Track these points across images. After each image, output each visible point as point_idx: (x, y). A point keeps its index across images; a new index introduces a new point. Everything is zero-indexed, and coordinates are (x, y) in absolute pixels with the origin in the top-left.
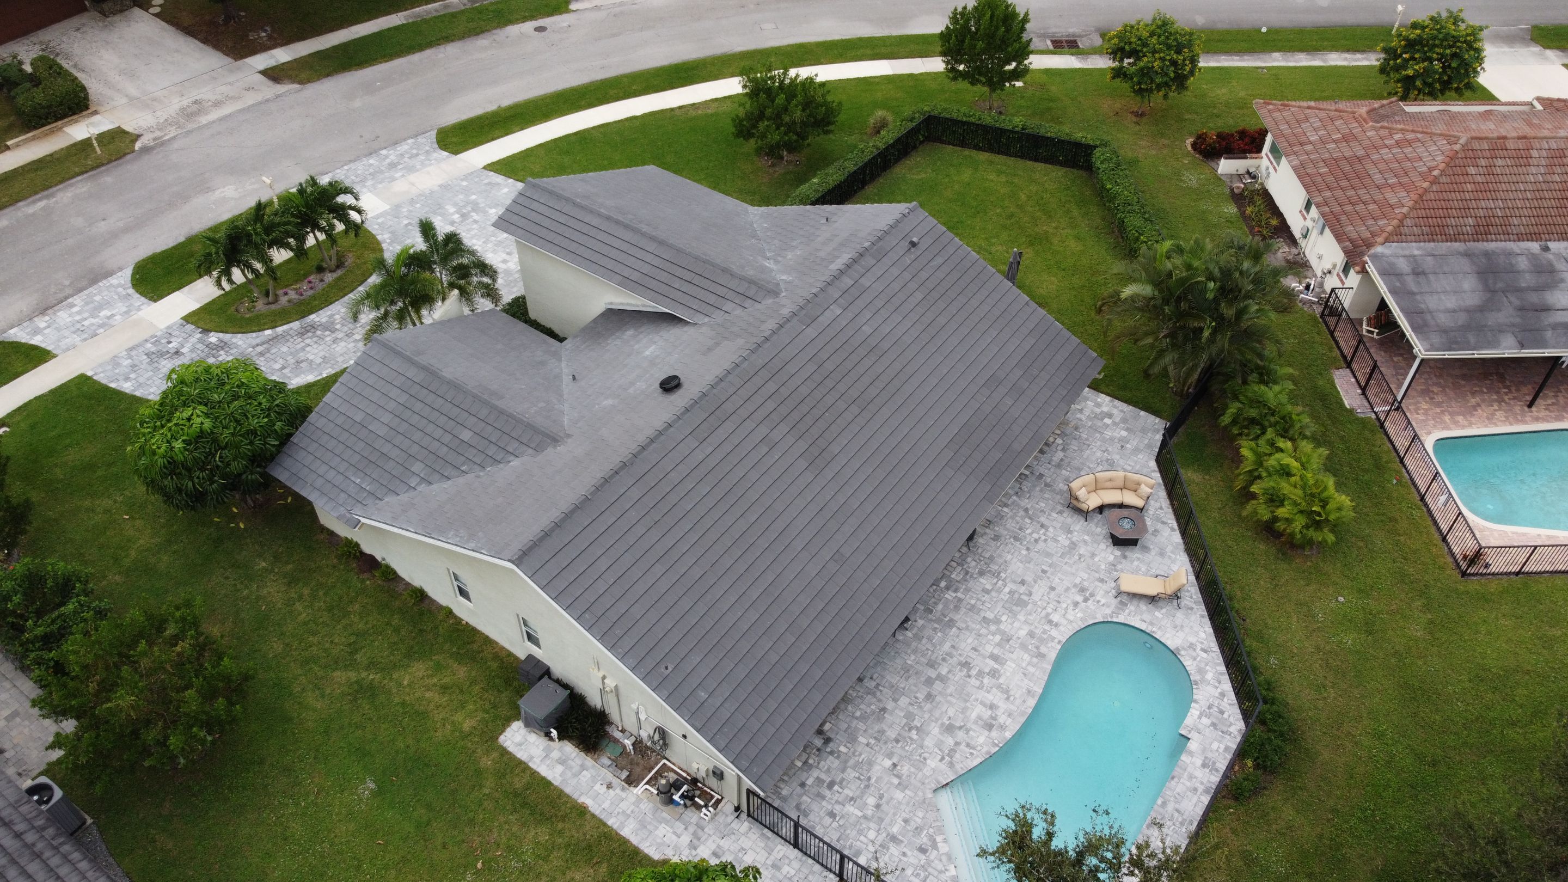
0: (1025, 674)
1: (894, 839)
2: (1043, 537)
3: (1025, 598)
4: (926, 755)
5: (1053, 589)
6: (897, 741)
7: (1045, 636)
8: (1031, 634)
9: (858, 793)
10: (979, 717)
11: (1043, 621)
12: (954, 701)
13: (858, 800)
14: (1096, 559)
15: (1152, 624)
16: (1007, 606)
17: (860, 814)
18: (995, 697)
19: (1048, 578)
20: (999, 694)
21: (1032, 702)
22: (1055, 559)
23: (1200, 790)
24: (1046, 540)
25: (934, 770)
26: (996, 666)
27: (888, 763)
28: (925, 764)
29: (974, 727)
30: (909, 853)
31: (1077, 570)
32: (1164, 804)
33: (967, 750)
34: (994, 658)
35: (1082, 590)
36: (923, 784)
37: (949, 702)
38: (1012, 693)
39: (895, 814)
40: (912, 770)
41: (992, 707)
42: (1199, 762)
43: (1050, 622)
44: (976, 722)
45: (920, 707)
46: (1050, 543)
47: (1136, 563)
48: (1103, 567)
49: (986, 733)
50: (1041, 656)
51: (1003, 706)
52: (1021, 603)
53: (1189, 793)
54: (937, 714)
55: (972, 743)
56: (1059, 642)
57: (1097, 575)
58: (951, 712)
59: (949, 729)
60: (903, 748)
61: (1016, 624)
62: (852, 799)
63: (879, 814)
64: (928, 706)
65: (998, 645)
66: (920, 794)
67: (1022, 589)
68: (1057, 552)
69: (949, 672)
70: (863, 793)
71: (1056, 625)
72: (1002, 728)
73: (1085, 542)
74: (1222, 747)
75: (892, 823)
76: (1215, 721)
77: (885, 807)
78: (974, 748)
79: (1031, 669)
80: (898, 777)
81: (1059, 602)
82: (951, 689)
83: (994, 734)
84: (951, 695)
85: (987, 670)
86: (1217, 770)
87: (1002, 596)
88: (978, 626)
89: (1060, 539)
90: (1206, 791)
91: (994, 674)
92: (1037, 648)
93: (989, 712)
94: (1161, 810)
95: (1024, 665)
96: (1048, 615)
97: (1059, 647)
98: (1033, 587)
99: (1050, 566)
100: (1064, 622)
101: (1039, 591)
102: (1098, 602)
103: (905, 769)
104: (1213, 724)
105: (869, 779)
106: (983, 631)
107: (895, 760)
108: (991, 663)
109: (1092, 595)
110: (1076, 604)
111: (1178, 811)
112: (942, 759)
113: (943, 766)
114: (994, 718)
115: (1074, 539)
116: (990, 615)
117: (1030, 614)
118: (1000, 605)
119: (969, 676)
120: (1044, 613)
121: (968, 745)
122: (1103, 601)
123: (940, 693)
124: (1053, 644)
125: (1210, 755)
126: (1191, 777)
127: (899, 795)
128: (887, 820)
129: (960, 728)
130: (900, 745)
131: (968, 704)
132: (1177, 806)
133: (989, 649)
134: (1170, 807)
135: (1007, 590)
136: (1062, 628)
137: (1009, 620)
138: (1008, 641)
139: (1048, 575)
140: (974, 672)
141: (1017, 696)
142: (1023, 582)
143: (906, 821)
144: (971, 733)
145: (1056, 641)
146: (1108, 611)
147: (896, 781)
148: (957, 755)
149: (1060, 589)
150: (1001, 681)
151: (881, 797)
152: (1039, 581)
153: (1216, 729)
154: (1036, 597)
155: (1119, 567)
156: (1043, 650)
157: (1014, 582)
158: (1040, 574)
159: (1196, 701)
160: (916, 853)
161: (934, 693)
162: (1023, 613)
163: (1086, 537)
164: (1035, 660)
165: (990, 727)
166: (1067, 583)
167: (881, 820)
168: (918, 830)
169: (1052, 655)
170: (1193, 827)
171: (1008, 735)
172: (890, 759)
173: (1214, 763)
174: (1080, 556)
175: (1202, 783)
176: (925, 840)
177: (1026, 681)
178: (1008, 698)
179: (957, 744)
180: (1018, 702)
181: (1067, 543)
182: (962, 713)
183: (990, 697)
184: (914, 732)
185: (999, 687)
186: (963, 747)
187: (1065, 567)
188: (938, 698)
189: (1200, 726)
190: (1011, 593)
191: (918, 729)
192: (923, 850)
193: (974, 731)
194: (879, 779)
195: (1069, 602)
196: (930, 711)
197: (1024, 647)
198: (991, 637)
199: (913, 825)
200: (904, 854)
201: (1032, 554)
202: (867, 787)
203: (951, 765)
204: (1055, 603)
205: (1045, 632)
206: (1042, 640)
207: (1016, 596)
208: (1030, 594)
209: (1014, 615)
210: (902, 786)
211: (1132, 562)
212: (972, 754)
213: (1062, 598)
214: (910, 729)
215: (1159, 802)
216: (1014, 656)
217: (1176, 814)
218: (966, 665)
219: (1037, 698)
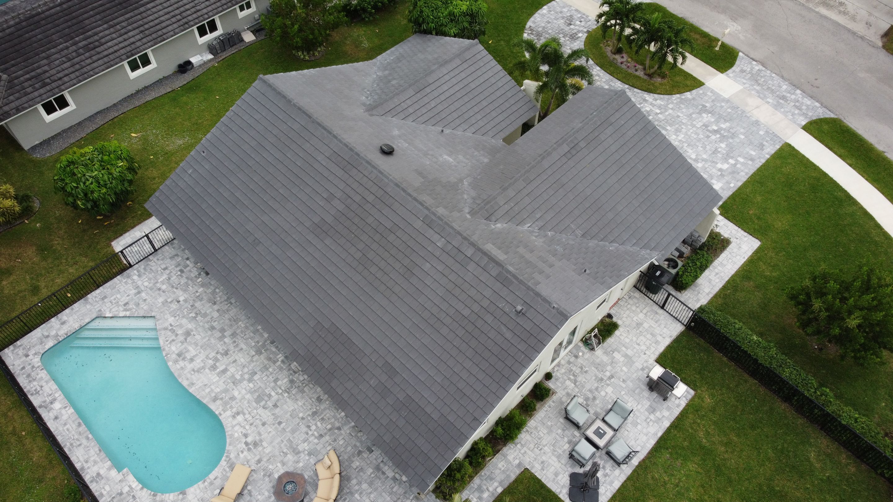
0: (205, 385)
1: (139, 293)
2: (310, 433)
3: (263, 403)
4: (177, 318)
5: (264, 424)
6: (192, 306)
7: (228, 407)
8: (233, 398)
9: (171, 282)
10: (188, 351)
11: (240, 409)
12: (204, 340)
13: (167, 281)
14: (279, 465)
15: (211, 483)
16: (260, 390)
17: (159, 281)
18: (198, 363)
19: (274, 424)
20: (199, 366)
21: (185, 383)
22: (289, 434)
23: (85, 465)
24: (307, 434)
25: (167, 319)
26: (218, 370)
27: (181, 299)
28: (172, 316)
29: (183, 346)
30: (128, 298)
31: (274, 447)
32: (88, 438)
33: (171, 339)
34: (224, 371)
35: (256, 444)
36: (161, 312)
37: (205, 338)
38: (196, 374)
39: (151, 296)
40: (172, 309)
41: (192, 360)
42: (102, 472)
43: (238, 413)
44: (185, 348)
45: (208, 322)
46: (304, 436)
47: (267, 494)
48: (270, 467)
49: (176, 352)
50: (215, 399)
51: (190, 366)
52: (259, 400)
53: (86, 457)
54: (200, 329)
55: (173, 343)
56: (221, 414)
57: (265, 459)
58: (198, 337)
59: (188, 333)
60: (187, 308)
61: (244, 391)
62: (169, 279)
63: (155, 289)
64: (207, 326)
65: (233, 376)
66: (157, 310)
67: (270, 404)
68: (294, 438)
69: (225, 343)
70: (170, 284)
71: (234, 417)
72: (176, 362)
73: (298, 462)
74: (105, 493)
75: (147, 294)
76: (124, 496)
77: (158, 292)
78: (170, 343)
79: (207, 390)
80: (172, 302)
81: (251, 424)
82: (213, 341)
83: (174, 356)
84: (209, 340)
85: (217, 364)
86: (92, 482)
87: (269, 389)
88: (250, 368)
89: (306, 444)
90: (83, 468)
91: (213, 368)
92: (222, 399)
93: (189, 357)
94: (85, 435)
95: (213, 387)
96: (244, 414)
97: (217, 413)
98: (270, 411)
99: (283, 429)
100: (235, 422)
101: (266, 415)
102: (242, 452)
103: (174, 306)
104: (121, 494)
105: (177, 288)
106: (246, 370)
107: (181, 303)
108: (222, 368)
109: (249, 450)
110: (246, 436)
111: (80, 445)
112: (171, 325)
113: (166, 325)
114: (184, 359)
115: (302, 455)
116: (256, 377)
117: (248, 402)
118: (263, 386)
119: (217, 353)
120: (246, 412)
121: (173, 340)
122: (242, 456)
123: (213, 334)
124: (220, 409)
125: (103, 481)
126: (95, 462)
127: (161, 300)
128: (150, 292)
129: (186, 339)
130: (189, 306)
131: (199, 347)
132: (83, 446)
133: (232, 370)
134: (84, 442)
135: (273, 394)
136: (230, 419)
137: (248, 388)
138: (233, 383)
139: (276, 425)
140: (219, 356)
141: (193, 376)
142: (275, 406)
143: (145, 300)
144: (180, 344)
145: (222, 412)
146: (232, 456)
147: (169, 300)
148: (170, 333)
149: (262, 429)
150: (207, 370)
151: (164, 292)
152: (273, 417)
153: (118, 494)
154: (261, 411)
155: (267, 479)
156: (219, 402)
157: (278, 400)
158: (279, 420)
159: (142, 489)
160: (126, 301)
161: (214, 332)
162: (251, 398)
163: (301, 464)
164: (213, 395)
165: (179, 355)
166: (265, 436)
167: (151, 289)
168: (138, 305)
169: (212, 407)
170: (66, 450)
171: (170, 364)
172: (183, 300)
173: (97, 482)
174: (286, 454)
175: (89, 468)
176: (131, 306)
177: (201, 385)
178: (193, 370)
179: (177, 335)
180: (189, 376)
181: (300, 448)
182: (195, 343)
183: (199, 361)
184: (194, 315)
185: (203, 368)
186: (174, 337)
187: (279, 439)
188: (209, 333)
189: (124, 484)
190: (270, 396)
191: (195, 318)
192: (125, 304)
193: (181, 346)
194: (174, 293)
195: (249, 432)
196: (203, 327)
197: (226, 391)
198: (240, 373)
199: (141, 302)
200: (128, 296)
201: (298, 420)
202: (173, 287)
203: (165, 329)
204: (251, 421)
205: (231, 407)
206: (225, 404)
207: (266, 398)
208: (264, 408)
209: (251, 392)
210: (165, 303)
211: (268, 491)
212: (167, 341)
213: (253, 428)
214: (196, 314)
215: (90, 436)
216: (221, 383)
217: (78, 443)
218: (226, 353)
219: (187, 387)
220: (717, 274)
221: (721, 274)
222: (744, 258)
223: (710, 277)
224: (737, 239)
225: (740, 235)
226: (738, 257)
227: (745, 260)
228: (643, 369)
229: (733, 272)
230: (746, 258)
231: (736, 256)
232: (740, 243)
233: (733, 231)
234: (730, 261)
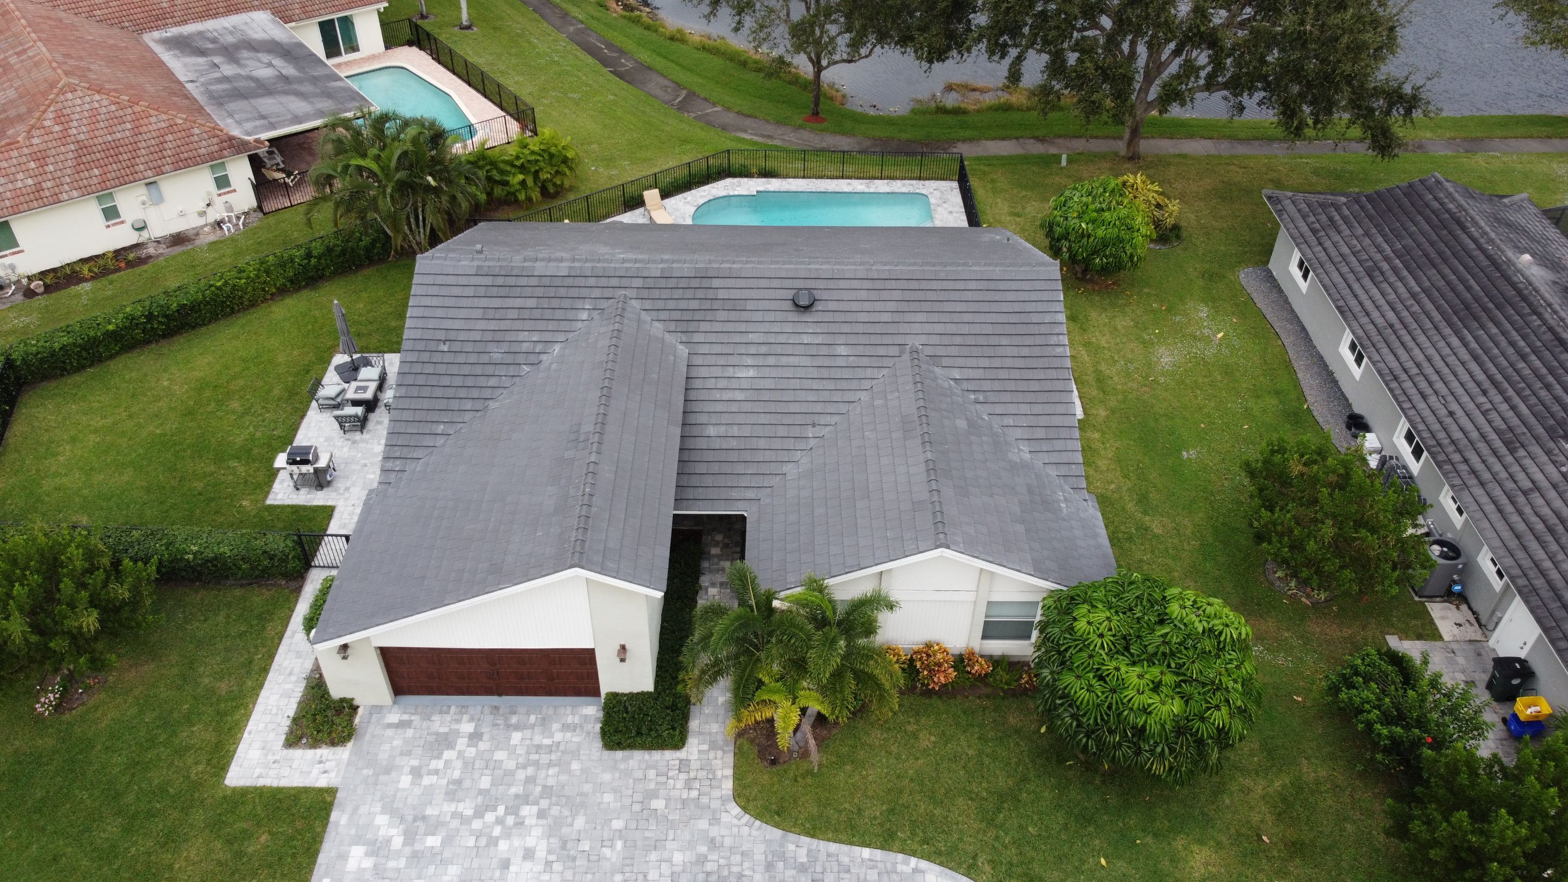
76: (734, 186)
104: (737, 186)
111: (807, 185)
153: (740, 185)
189: (744, 189)
217: (811, 185)
220: (290, 674)
221: (283, 677)
222: (250, 733)
223: (300, 661)
224: (274, 762)
225: (272, 773)
226: (261, 726)
227: (248, 728)
228: (347, 489)
229: (264, 693)
230: (246, 735)
231: (266, 727)
232: (266, 755)
233: (286, 771)
234: (274, 711)
